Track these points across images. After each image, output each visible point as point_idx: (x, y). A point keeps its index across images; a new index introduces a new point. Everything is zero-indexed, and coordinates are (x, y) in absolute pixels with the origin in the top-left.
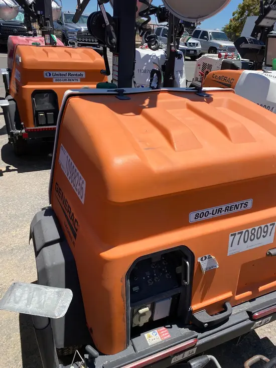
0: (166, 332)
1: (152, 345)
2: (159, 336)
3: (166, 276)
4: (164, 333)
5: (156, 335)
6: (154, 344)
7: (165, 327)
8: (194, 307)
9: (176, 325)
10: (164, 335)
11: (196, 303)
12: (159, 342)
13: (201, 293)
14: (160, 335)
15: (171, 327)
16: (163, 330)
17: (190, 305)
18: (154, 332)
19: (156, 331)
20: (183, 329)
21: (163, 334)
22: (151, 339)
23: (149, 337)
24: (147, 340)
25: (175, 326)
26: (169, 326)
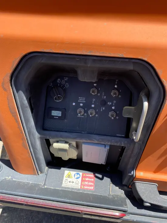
0: (91, 182)
1: (65, 188)
2: (80, 182)
3: (110, 113)
4: (89, 181)
5: (77, 178)
6: (69, 188)
7: (94, 174)
8: (139, 174)
9: (109, 180)
10: (87, 183)
11: (146, 170)
12: (76, 189)
13: (161, 161)
14: (82, 181)
15: (102, 179)
16: (89, 177)
17: (135, 167)
18: (78, 174)
19: (81, 174)
20: (118, 188)
21: (86, 181)
22: (69, 180)
23: (69, 176)
24: (65, 178)
25: (107, 180)
26: (100, 176)
